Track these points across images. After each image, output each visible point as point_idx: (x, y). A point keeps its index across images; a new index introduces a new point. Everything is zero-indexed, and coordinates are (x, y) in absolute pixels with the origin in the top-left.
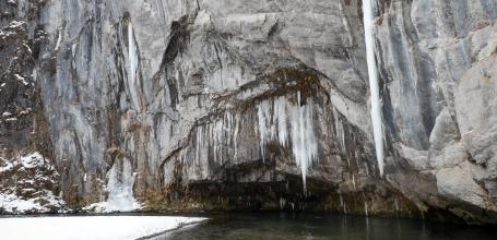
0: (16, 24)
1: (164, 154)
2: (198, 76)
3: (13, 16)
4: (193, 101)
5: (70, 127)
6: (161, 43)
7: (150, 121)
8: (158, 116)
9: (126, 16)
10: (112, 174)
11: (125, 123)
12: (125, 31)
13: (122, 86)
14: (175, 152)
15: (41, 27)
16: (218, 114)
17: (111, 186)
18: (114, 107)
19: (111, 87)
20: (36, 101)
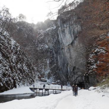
0: (55, 65)
1: (73, 80)
2: (77, 72)
3: (54, 64)
4: (76, 75)
5: (63, 77)
6: (72, 68)
7: (71, 76)
8: (72, 76)
9: (68, 64)
10: (68, 83)
11: (68, 77)
12: (68, 65)
13: (68, 72)
14: (75, 80)
15: (58, 65)
16: (79, 77)
17: (68, 84)
18: (67, 74)
19: (66, 72)
20: (59, 74)
